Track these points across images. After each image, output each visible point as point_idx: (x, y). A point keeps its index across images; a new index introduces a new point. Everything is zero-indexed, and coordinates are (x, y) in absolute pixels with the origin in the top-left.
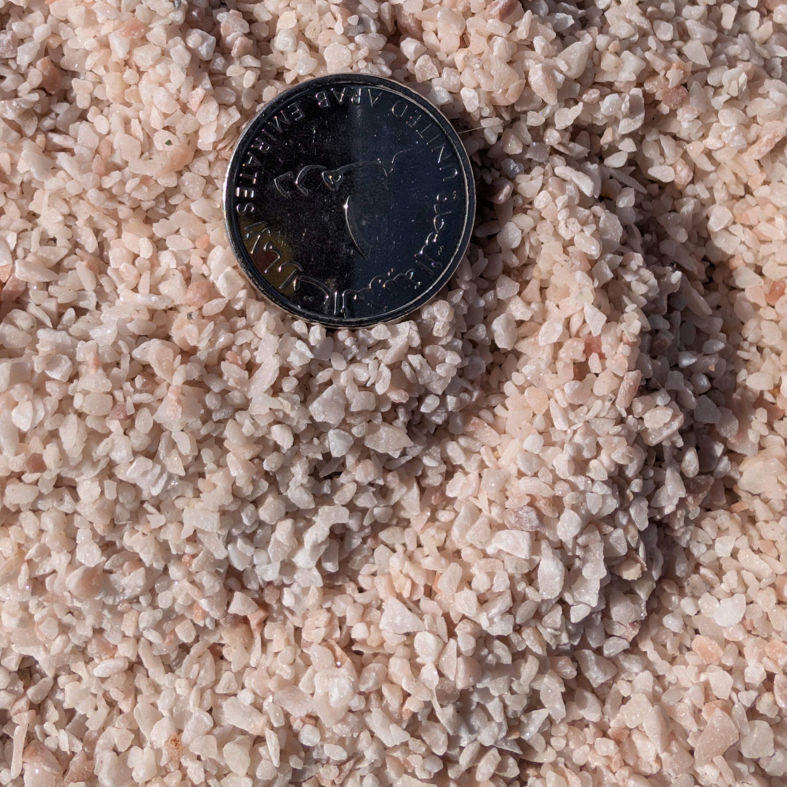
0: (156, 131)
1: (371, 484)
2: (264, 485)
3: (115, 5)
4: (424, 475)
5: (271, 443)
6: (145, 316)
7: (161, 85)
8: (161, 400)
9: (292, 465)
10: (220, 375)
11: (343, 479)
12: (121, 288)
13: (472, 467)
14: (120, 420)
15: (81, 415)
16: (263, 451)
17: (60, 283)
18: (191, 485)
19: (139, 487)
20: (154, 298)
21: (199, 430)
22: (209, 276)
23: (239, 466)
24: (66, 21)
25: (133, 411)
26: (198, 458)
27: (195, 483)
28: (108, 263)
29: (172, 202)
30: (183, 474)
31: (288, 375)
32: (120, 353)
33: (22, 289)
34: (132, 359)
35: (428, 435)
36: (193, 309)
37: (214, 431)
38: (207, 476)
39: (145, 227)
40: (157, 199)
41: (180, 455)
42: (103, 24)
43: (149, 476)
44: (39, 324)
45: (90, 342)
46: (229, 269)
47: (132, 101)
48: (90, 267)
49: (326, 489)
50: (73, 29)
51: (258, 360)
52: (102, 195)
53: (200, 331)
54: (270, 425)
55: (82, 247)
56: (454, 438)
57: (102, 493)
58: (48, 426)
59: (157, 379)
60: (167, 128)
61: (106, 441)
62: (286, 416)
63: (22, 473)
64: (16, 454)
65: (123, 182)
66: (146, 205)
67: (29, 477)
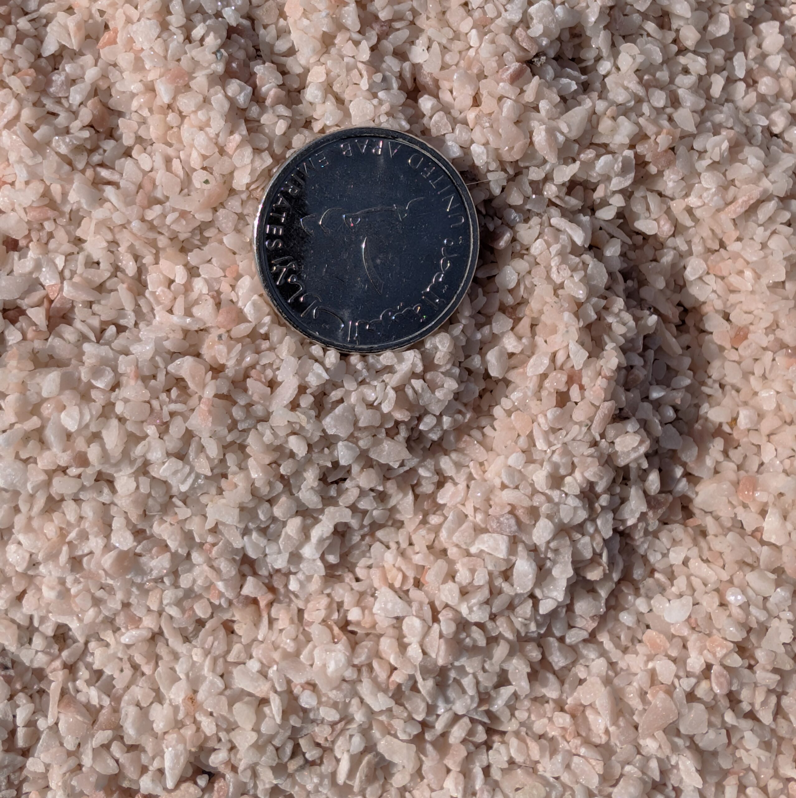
0: (195, 170)
2: (280, 486)
3: (162, 54)
5: (288, 451)
6: (180, 336)
7: (201, 129)
8: (193, 410)
9: (305, 470)
12: (157, 309)
14: (157, 426)
15: (121, 420)
16: (280, 457)
17: (103, 302)
18: (215, 484)
19: (169, 484)
20: (188, 320)
21: (225, 437)
22: (238, 302)
23: (259, 469)
24: (115, 65)
26: (222, 461)
28: (145, 286)
29: (206, 234)
30: (209, 474)
31: (305, 393)
32: (157, 367)
33: (68, 306)
34: (167, 373)
36: (222, 331)
37: (238, 438)
38: (230, 476)
39: (180, 255)
41: (208, 458)
42: (150, 70)
43: (179, 475)
44: (84, 338)
45: (131, 357)
46: (256, 297)
47: (173, 141)
48: (130, 289)
50: (121, 73)
51: (279, 379)
52: (144, 226)
53: (229, 352)
54: (288, 435)
55: (122, 271)
57: (138, 487)
58: (93, 428)
59: (189, 391)
60: (205, 168)
61: (143, 443)
62: (302, 428)
63: (68, 467)
64: (64, 451)
65: (164, 215)
66: (183, 237)
67: (73, 471)
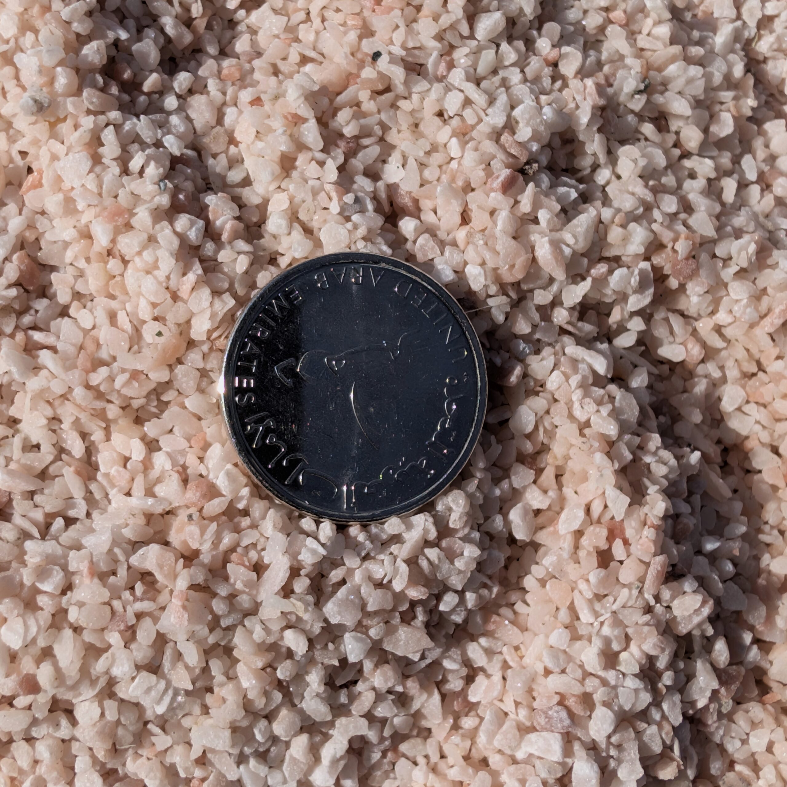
0: (145, 322)
1: (390, 692)
2: (278, 696)
3: (95, 190)
4: (444, 681)
5: (284, 650)
6: (141, 521)
7: (148, 272)
8: (163, 608)
9: (307, 673)
10: (226, 578)
11: (360, 687)
12: (112, 493)
13: (495, 669)
14: (120, 632)
15: (77, 630)
16: (275, 659)
17: (46, 491)
18: (199, 701)
19: (142, 706)
20: (150, 501)
21: (206, 639)
22: (208, 475)
23: (251, 676)
24: (43, 213)
25: (134, 621)
26: (206, 670)
27: (203, 699)
28: (97, 469)
29: (165, 398)
30: (190, 687)
31: (299, 575)
32: (116, 561)
33: (5, 499)
34: (129, 567)
35: (447, 636)
36: (193, 510)
37: (222, 639)
38: (216, 690)
39: (135, 427)
40: (148, 396)
41: (187, 667)
42: (83, 212)
43: (153, 693)
44: (26, 535)
45: (83, 551)
46: (229, 466)
47: (117, 293)
48: (78, 473)
49: (343, 699)
50: (51, 221)
51: (266, 561)
52: (90, 394)
53: (203, 533)
54: (283, 629)
55: (69, 453)
56: (473, 638)
57: (103, 714)
58: (42, 643)
59: (158, 586)
60: (156, 319)
61: (105, 655)
62: (299, 619)
63: (13, 697)
64: (7, 676)
65: (111, 379)
66: (136, 404)
67: (22, 701)
